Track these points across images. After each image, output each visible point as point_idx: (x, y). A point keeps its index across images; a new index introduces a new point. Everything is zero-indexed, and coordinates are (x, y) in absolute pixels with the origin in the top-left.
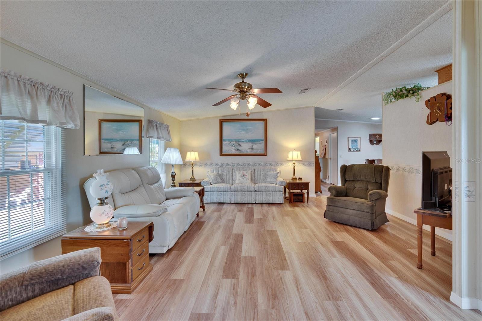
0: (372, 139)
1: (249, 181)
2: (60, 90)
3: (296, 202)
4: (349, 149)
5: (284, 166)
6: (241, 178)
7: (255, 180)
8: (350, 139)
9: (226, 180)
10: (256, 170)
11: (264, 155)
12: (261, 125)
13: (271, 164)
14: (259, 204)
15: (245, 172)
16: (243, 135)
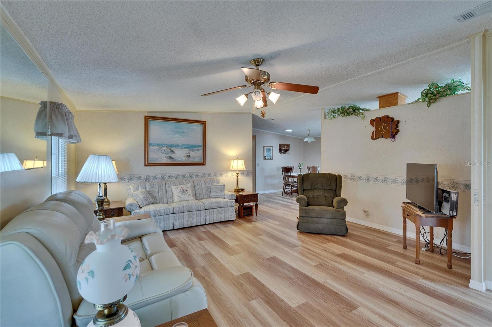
0: (282, 149)
1: (192, 198)
3: (246, 216)
4: (265, 158)
5: (223, 177)
6: (180, 194)
7: (196, 195)
8: (265, 148)
10: (196, 182)
11: (203, 164)
12: (199, 128)
13: (209, 175)
14: (209, 225)
15: (185, 188)
16: (177, 139)
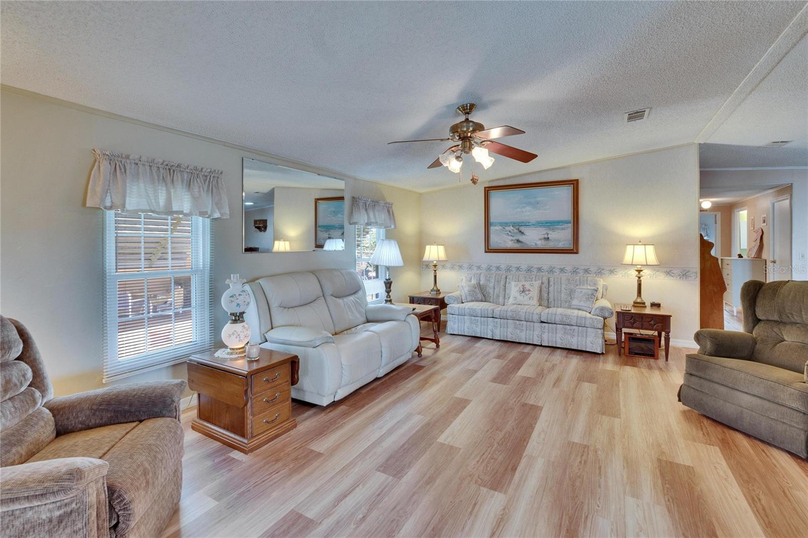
1: (535, 302)
2: (204, 170)
3: (636, 354)
5: (617, 276)
6: (518, 295)
7: (548, 301)
9: (492, 297)
10: (552, 280)
11: (574, 250)
12: (565, 193)
13: (587, 271)
14: (547, 349)
15: (527, 286)
16: (528, 213)
